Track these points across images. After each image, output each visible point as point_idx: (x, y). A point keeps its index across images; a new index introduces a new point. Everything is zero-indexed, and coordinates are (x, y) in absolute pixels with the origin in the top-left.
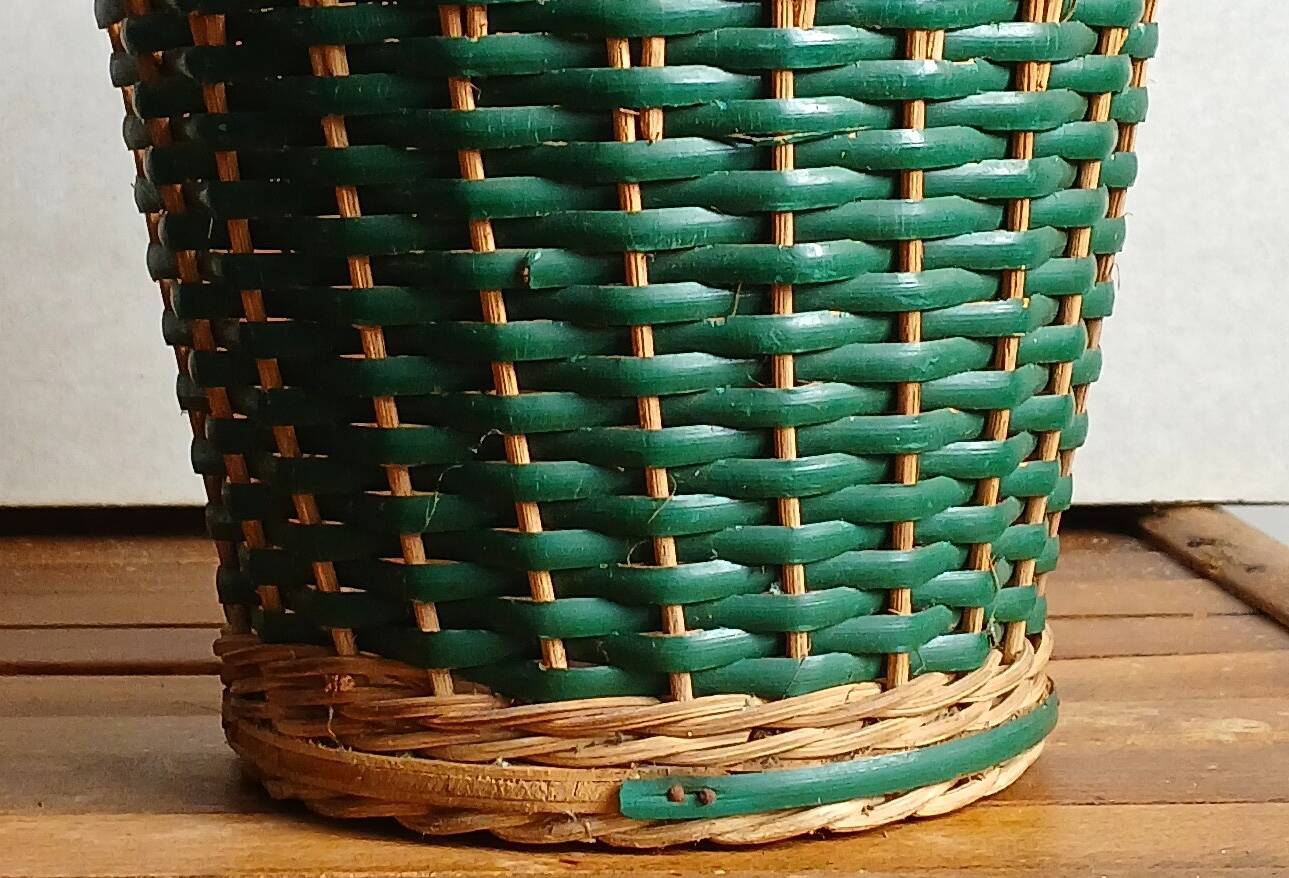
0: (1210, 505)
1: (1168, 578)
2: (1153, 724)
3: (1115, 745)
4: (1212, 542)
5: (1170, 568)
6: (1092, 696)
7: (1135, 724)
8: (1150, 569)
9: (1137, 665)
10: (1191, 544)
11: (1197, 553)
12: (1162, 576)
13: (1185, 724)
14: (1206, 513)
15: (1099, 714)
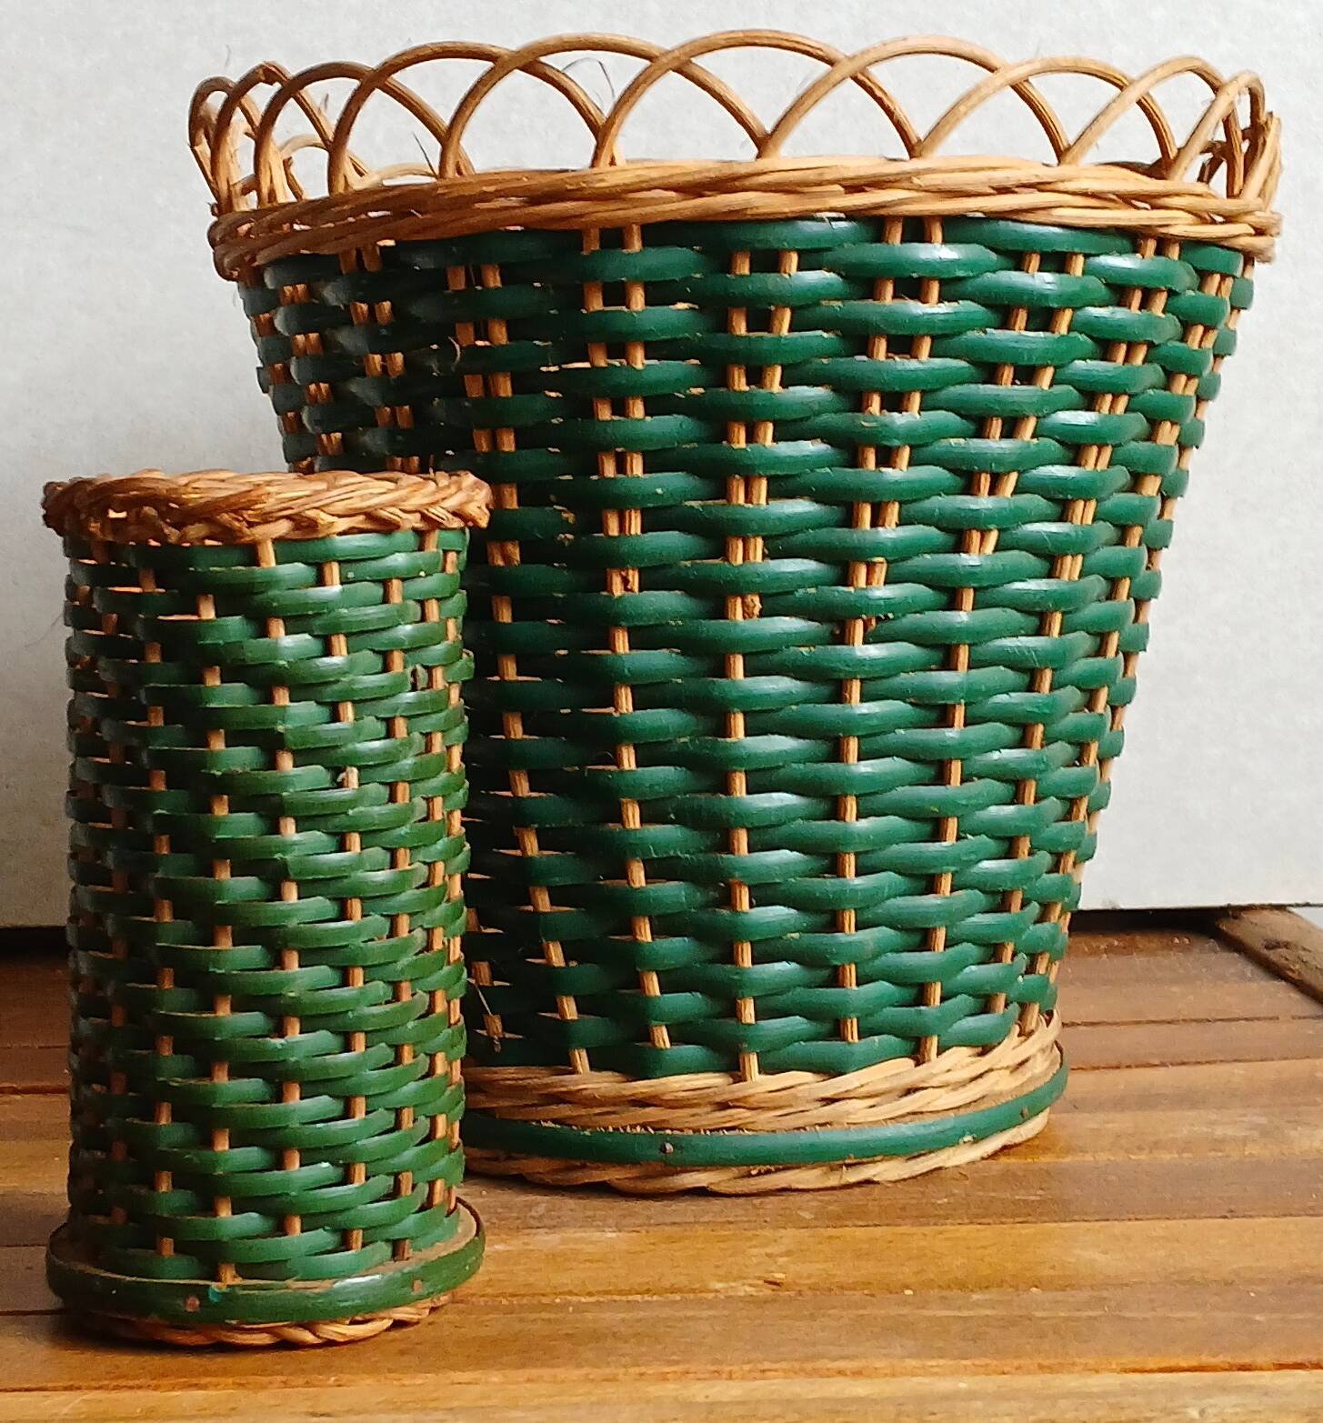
0: (1281, 908)
1: (1250, 980)
2: (1265, 1133)
3: (1235, 1156)
4: (1287, 945)
5: (1249, 969)
6: (1204, 1102)
7: (1248, 1133)
8: (1232, 970)
9: (1239, 1070)
10: (1267, 947)
11: (1273, 956)
12: (1243, 977)
13: (1293, 1133)
14: (1276, 917)
15: (1213, 1123)
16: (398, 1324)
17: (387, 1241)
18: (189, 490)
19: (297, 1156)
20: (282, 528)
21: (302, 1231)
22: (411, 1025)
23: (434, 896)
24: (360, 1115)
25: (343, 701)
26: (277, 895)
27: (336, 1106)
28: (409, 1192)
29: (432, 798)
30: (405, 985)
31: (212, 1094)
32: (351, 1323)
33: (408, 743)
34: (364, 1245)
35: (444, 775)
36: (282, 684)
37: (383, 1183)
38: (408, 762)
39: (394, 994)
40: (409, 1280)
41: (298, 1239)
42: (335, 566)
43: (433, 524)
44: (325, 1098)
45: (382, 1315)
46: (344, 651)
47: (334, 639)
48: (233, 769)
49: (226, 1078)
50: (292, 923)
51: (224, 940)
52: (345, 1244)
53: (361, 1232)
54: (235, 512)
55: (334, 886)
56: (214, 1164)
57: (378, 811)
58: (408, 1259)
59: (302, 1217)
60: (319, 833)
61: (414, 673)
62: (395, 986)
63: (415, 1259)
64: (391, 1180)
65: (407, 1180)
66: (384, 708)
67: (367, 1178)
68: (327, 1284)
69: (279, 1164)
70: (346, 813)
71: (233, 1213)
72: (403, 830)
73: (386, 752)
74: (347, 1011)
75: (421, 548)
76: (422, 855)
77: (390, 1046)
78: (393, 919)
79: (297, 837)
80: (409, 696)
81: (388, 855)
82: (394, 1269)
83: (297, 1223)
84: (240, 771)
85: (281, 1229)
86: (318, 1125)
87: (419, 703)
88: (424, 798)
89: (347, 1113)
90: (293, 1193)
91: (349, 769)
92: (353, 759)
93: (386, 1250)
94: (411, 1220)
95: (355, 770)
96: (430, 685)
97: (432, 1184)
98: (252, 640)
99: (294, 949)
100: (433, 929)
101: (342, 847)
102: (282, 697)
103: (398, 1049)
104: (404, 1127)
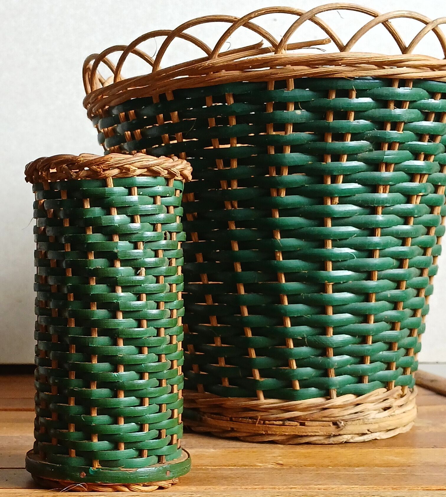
16: (161, 488)
17: (157, 456)
18: (81, 156)
19: (123, 420)
20: (116, 172)
21: (125, 449)
22: (165, 372)
23: (174, 322)
24: (147, 405)
25: (139, 242)
26: (115, 317)
27: (137, 401)
28: (165, 437)
29: (172, 284)
30: (163, 356)
31: (90, 394)
32: (143, 486)
33: (163, 261)
34: (148, 456)
35: (176, 276)
36: (116, 233)
37: (155, 433)
38: (164, 268)
39: (159, 359)
40: (165, 471)
41: (123, 452)
42: (136, 188)
43: (172, 175)
44: (133, 398)
45: (154, 484)
46: (139, 222)
47: (136, 217)
48: (98, 267)
49: (96, 388)
50: (121, 328)
51: (94, 334)
52: (141, 455)
53: (147, 451)
54: (98, 165)
55: (137, 314)
56: (92, 421)
57: (153, 286)
58: (164, 463)
59: (125, 443)
60: (130, 293)
61: (165, 234)
62: (159, 356)
63: (166, 463)
64: (158, 432)
65: (164, 432)
66: (154, 246)
67: (149, 430)
68: (134, 469)
69: (116, 422)
70: (141, 286)
71: (98, 441)
72: (162, 295)
73: (155, 262)
74: (142, 364)
75: (167, 185)
76: (169, 306)
77: (157, 379)
78: (158, 329)
79: (122, 294)
80: (164, 242)
81: (156, 304)
82: (159, 467)
83: (123, 446)
84: (100, 268)
85: (116, 447)
86: (131, 408)
87: (167, 245)
88: (169, 284)
89: (142, 404)
90: (122, 434)
91: (142, 269)
92: (143, 264)
93: (156, 459)
94: (166, 448)
95: (144, 269)
96: (171, 239)
97: (172, 436)
98: (104, 216)
99: (121, 338)
100: (172, 335)
101: (139, 299)
102: (116, 238)
103: (160, 381)
104: (163, 411)
